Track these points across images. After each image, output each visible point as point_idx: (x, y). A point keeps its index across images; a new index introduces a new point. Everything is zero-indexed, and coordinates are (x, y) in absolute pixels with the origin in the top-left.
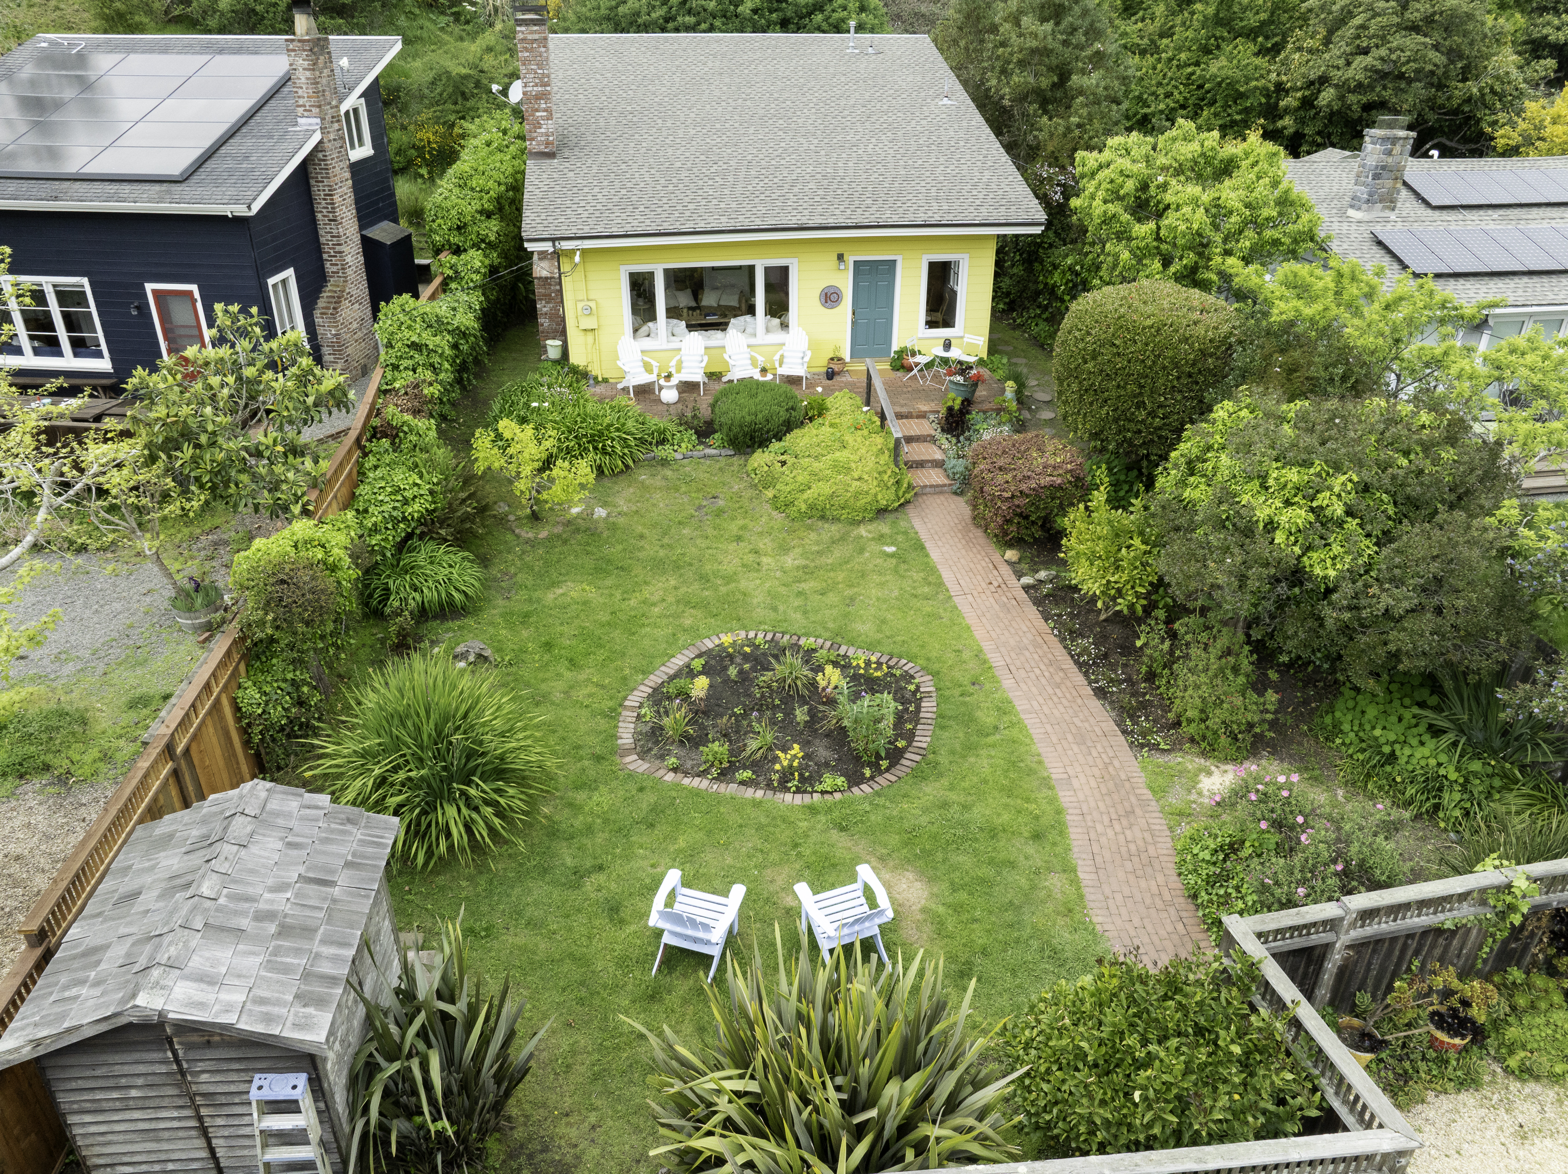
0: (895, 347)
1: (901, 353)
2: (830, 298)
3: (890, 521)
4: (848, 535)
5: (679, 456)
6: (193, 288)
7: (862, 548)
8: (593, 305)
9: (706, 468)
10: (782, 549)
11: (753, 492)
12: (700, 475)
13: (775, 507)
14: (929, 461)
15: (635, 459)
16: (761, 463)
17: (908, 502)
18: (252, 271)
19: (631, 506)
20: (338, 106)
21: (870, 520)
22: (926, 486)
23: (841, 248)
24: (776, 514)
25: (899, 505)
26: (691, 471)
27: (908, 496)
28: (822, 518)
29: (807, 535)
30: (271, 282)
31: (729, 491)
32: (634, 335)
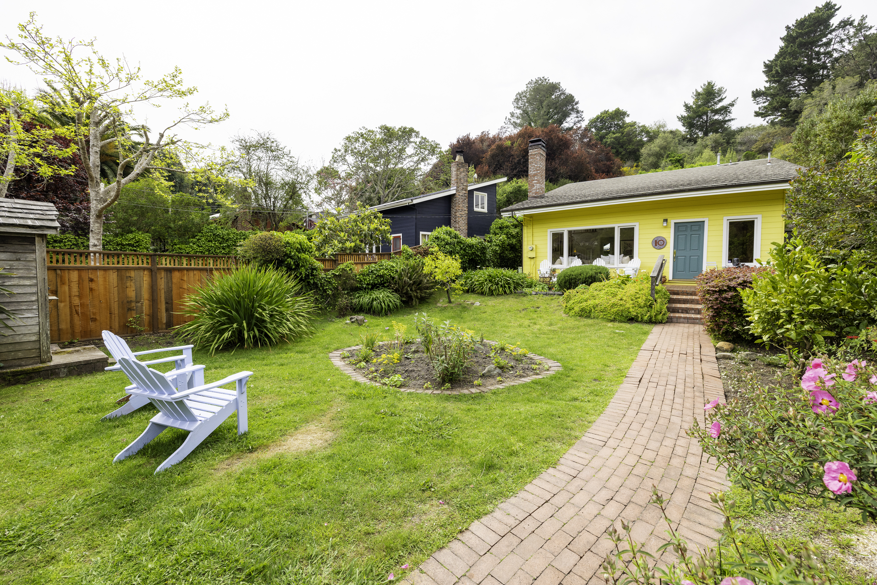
2: (659, 243)
3: (636, 325)
4: (597, 324)
5: (534, 293)
6: (401, 235)
7: (600, 329)
8: (534, 247)
9: (544, 298)
10: (551, 325)
11: (560, 308)
12: (538, 300)
13: (565, 312)
14: (693, 309)
15: (511, 291)
16: (567, 293)
17: (661, 323)
18: (414, 227)
19: (493, 304)
20: (467, 186)
21: (620, 321)
22: (680, 317)
23: (665, 216)
24: (564, 315)
25: (651, 322)
26: (536, 299)
27: (660, 317)
28: (588, 317)
29: (572, 322)
30: (421, 233)
31: (547, 306)
32: (554, 262)
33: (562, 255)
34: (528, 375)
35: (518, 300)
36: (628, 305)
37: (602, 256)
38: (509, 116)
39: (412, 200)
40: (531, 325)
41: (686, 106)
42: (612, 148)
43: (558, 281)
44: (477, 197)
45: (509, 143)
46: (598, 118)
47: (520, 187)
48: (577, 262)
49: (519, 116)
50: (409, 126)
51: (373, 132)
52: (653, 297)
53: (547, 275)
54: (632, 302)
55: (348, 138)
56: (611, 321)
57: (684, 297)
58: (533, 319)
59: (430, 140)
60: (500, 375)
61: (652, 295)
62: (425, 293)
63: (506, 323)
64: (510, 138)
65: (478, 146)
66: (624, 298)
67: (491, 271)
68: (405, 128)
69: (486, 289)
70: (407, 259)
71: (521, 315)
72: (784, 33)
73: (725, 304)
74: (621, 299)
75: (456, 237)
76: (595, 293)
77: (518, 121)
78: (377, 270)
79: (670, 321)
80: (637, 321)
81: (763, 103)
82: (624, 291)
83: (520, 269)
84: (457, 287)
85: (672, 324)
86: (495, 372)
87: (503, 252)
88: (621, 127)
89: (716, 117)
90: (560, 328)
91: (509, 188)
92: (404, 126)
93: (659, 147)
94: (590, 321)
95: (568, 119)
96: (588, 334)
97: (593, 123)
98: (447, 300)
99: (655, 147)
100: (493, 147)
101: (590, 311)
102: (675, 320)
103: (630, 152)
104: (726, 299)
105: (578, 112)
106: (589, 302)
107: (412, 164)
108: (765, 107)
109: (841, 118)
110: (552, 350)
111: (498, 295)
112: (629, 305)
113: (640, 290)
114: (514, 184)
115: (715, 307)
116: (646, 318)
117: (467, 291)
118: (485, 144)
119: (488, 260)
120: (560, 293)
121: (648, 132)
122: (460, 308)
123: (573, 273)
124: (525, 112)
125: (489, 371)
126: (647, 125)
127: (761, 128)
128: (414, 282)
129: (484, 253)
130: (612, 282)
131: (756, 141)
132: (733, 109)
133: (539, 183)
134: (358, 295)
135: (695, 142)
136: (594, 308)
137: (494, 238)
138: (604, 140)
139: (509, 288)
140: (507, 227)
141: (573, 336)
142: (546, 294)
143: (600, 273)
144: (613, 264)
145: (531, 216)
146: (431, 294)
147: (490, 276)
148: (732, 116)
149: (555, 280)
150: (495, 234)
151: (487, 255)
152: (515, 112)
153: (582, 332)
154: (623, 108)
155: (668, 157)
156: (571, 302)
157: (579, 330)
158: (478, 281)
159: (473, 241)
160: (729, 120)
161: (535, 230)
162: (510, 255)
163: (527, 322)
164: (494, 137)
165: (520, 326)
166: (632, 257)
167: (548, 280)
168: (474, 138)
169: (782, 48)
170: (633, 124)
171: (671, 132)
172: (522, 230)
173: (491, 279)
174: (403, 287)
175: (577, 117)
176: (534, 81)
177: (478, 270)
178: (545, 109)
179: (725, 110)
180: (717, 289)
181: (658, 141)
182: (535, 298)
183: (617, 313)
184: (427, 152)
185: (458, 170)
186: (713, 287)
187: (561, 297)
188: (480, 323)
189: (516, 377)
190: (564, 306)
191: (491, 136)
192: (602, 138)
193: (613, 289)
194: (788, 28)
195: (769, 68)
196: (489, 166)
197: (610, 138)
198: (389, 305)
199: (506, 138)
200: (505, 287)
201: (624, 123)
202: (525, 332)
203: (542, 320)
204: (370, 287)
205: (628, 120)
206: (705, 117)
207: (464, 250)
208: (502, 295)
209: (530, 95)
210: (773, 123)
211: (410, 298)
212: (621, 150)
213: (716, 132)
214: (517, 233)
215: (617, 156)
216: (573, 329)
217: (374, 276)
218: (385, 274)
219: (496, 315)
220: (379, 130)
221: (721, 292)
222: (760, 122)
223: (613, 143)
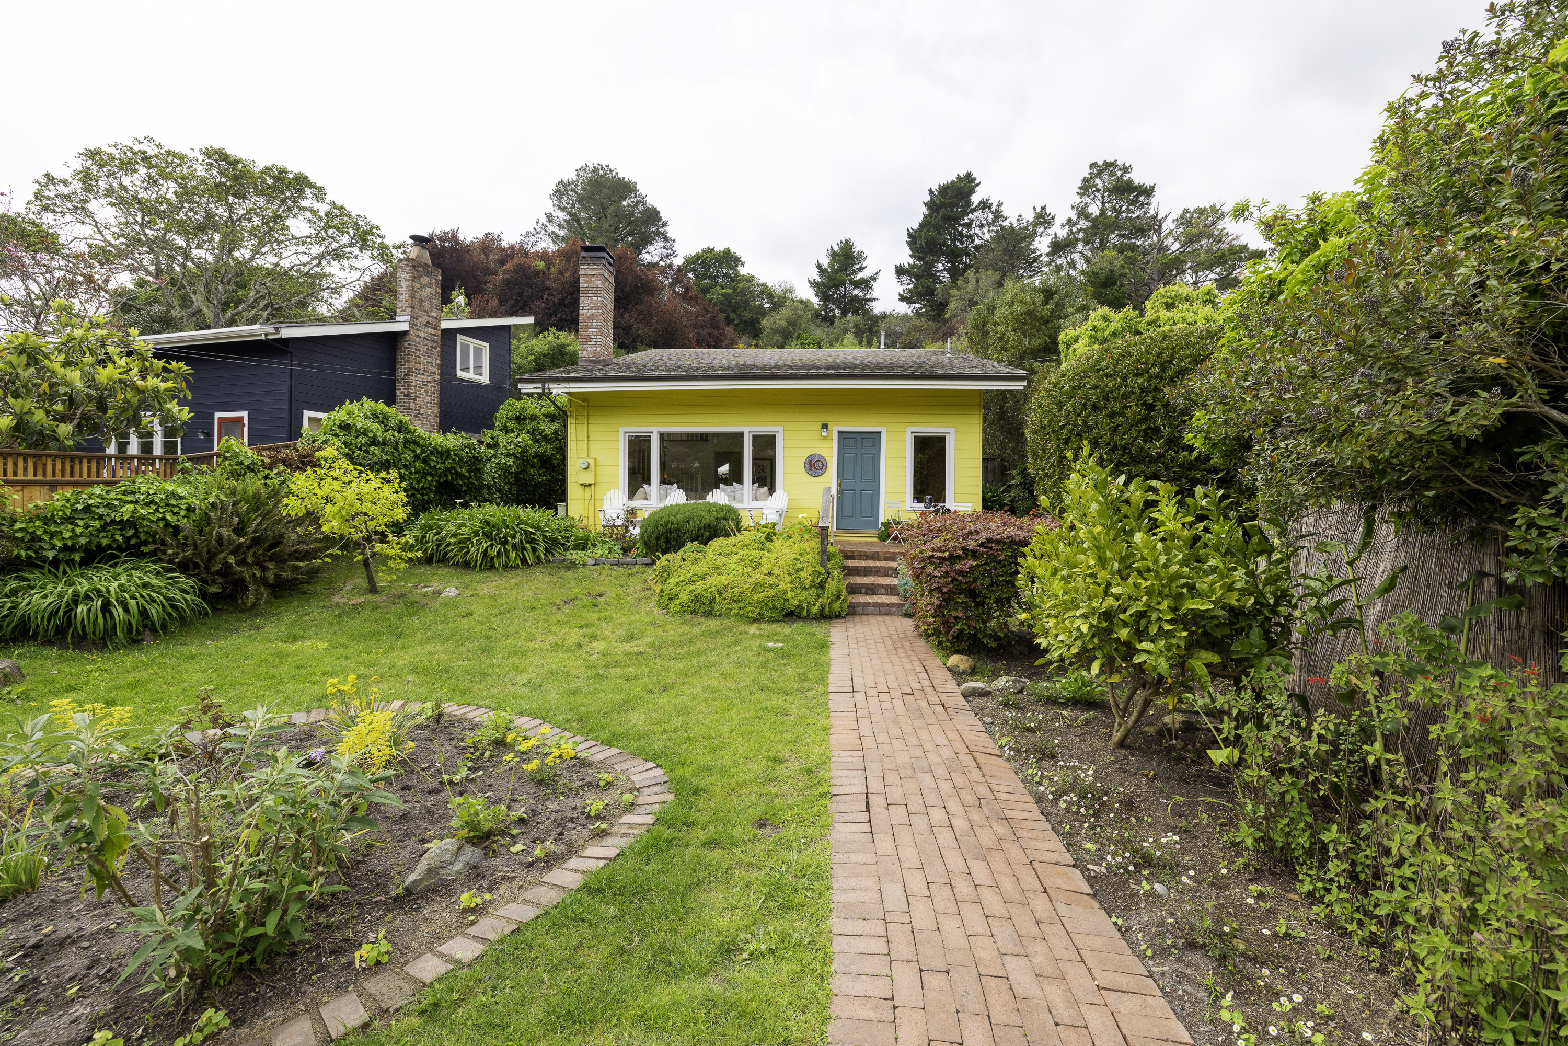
0: (882, 519)
1: (887, 525)
2: (815, 466)
3: (799, 625)
4: (729, 629)
5: (591, 562)
6: (245, 414)
7: (737, 643)
8: (591, 462)
9: (614, 573)
10: (630, 638)
11: (648, 593)
12: (601, 578)
13: (660, 605)
14: (882, 586)
15: (538, 558)
16: (663, 560)
17: (838, 617)
18: (286, 397)
19: (493, 591)
20: (439, 320)
21: (772, 621)
22: (868, 604)
23: (825, 419)
24: (657, 611)
25: (825, 616)
26: (595, 575)
27: (837, 606)
28: (708, 614)
29: (676, 629)
30: (307, 414)
31: (620, 591)
32: (631, 496)
33: (648, 481)
34: (573, 850)
35: (554, 579)
36: (782, 586)
37: (721, 485)
38: (543, 219)
39: (277, 329)
40: (585, 641)
41: (819, 266)
42: (721, 311)
43: (642, 535)
44: (465, 348)
45: (541, 264)
46: (698, 257)
47: (563, 346)
48: (677, 497)
49: (564, 223)
50: (294, 167)
51: (182, 157)
52: (825, 567)
53: (619, 522)
54: (788, 579)
55: (93, 154)
56: (755, 620)
57: (864, 564)
58: (588, 625)
59: (353, 214)
60: (475, 874)
61: (822, 564)
62: (297, 568)
63: (519, 642)
64: (544, 256)
65: (477, 256)
66: (776, 571)
67: (493, 511)
68: (283, 171)
69: (475, 553)
70: (236, 475)
71: (560, 616)
72: (927, 198)
73: (960, 583)
74: (770, 574)
75: (401, 428)
76: (721, 560)
77: (562, 233)
78: (109, 506)
79: (853, 611)
80: (800, 617)
81: (907, 284)
82: (773, 556)
83: (561, 507)
84: (392, 552)
85: (857, 618)
86: (458, 866)
87: (524, 471)
88: (732, 280)
89: (856, 292)
90: (651, 645)
91: (542, 343)
92: (280, 163)
93: (787, 320)
94: (712, 624)
95: (651, 248)
96: (712, 657)
97: (691, 262)
98: (366, 585)
99: (779, 319)
100: (509, 266)
101: (712, 601)
102: (859, 609)
103: (746, 322)
104: (961, 573)
105: (666, 239)
106: (710, 581)
107: (305, 259)
108: (910, 290)
109: (1026, 303)
110: (637, 719)
111: (505, 567)
112: (785, 584)
113: (801, 554)
114: (551, 338)
115: (945, 590)
116: (815, 610)
117: (429, 560)
118: (491, 256)
119: (488, 487)
120: (646, 560)
121: (770, 296)
122: (399, 607)
123: (672, 518)
124: (574, 217)
125: (432, 871)
126: (769, 284)
127: (905, 318)
128: (256, 541)
129: (478, 472)
130: (747, 536)
131: (902, 334)
132: (875, 285)
133: (601, 333)
134: (14, 584)
135: (832, 323)
136: (720, 594)
137: (503, 439)
138: (708, 296)
139: (534, 550)
140: (533, 418)
141: (681, 665)
142: (618, 564)
143: (725, 519)
144: (742, 502)
145: (584, 398)
146: (314, 572)
147: (487, 523)
148: (875, 294)
149: (636, 531)
150: (507, 431)
151: (485, 476)
152: (554, 214)
153: (698, 653)
154: (735, 250)
155: (798, 338)
156: (673, 581)
157: (694, 649)
158: (455, 535)
159: (451, 441)
160: (871, 300)
161: (593, 428)
162: (539, 477)
163: (574, 636)
164: (512, 247)
165: (557, 647)
166: (772, 490)
167: (621, 531)
168: (469, 239)
169: (925, 217)
170: (750, 279)
171: (801, 302)
172: (565, 426)
173: (488, 530)
174: (212, 556)
175: (665, 248)
176: (591, 167)
177: (459, 509)
178: (610, 221)
179: (865, 284)
180: (946, 554)
181: (784, 312)
182: (594, 573)
183: (764, 604)
184: (345, 239)
185: (414, 279)
186: (939, 550)
187: (650, 571)
188: (449, 647)
189: (530, 865)
190: (658, 589)
191: (504, 244)
192: (705, 291)
193: (753, 553)
194: (931, 191)
195: (914, 239)
196: (501, 302)
197: (717, 294)
198: (144, 613)
199: (537, 253)
200: (524, 548)
201: (737, 274)
202: (568, 663)
203: (610, 625)
204: (77, 557)
205: (743, 271)
206: (842, 289)
207: (425, 461)
208: (517, 567)
209: (583, 189)
210: (918, 314)
211: (240, 585)
212: (733, 316)
213: (856, 312)
214: (556, 432)
215: (728, 325)
216: (681, 644)
217: (97, 524)
218: (143, 518)
219: (497, 621)
220: (201, 158)
221: (952, 559)
222: (904, 309)
223: (721, 302)
